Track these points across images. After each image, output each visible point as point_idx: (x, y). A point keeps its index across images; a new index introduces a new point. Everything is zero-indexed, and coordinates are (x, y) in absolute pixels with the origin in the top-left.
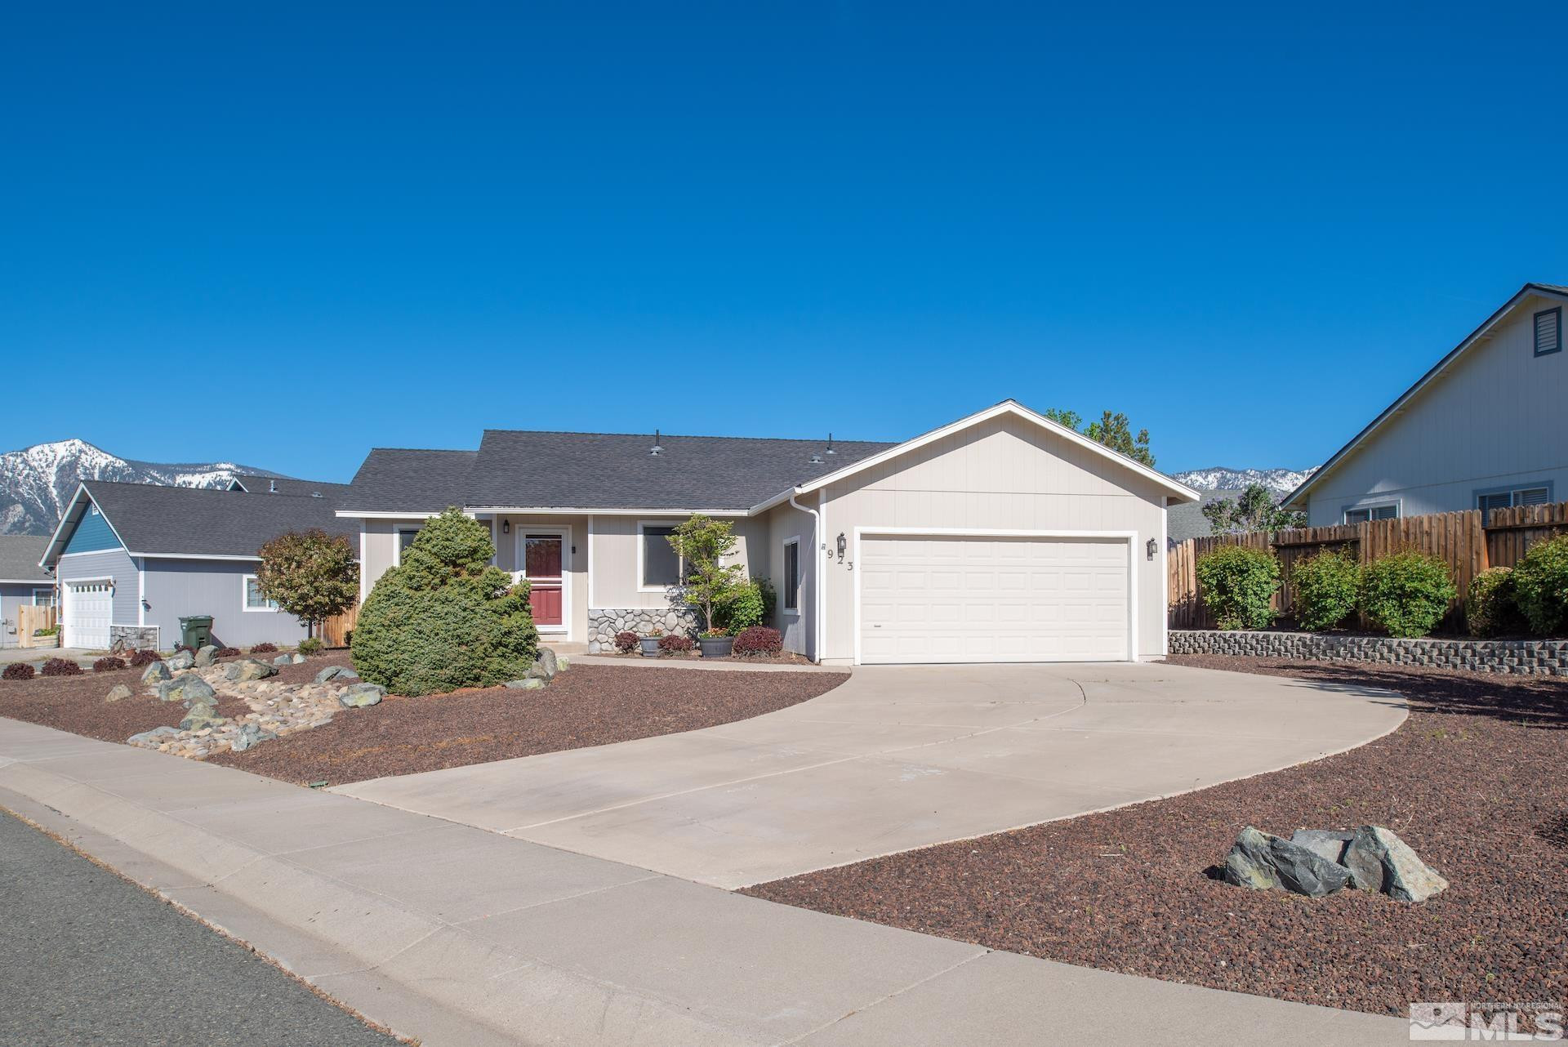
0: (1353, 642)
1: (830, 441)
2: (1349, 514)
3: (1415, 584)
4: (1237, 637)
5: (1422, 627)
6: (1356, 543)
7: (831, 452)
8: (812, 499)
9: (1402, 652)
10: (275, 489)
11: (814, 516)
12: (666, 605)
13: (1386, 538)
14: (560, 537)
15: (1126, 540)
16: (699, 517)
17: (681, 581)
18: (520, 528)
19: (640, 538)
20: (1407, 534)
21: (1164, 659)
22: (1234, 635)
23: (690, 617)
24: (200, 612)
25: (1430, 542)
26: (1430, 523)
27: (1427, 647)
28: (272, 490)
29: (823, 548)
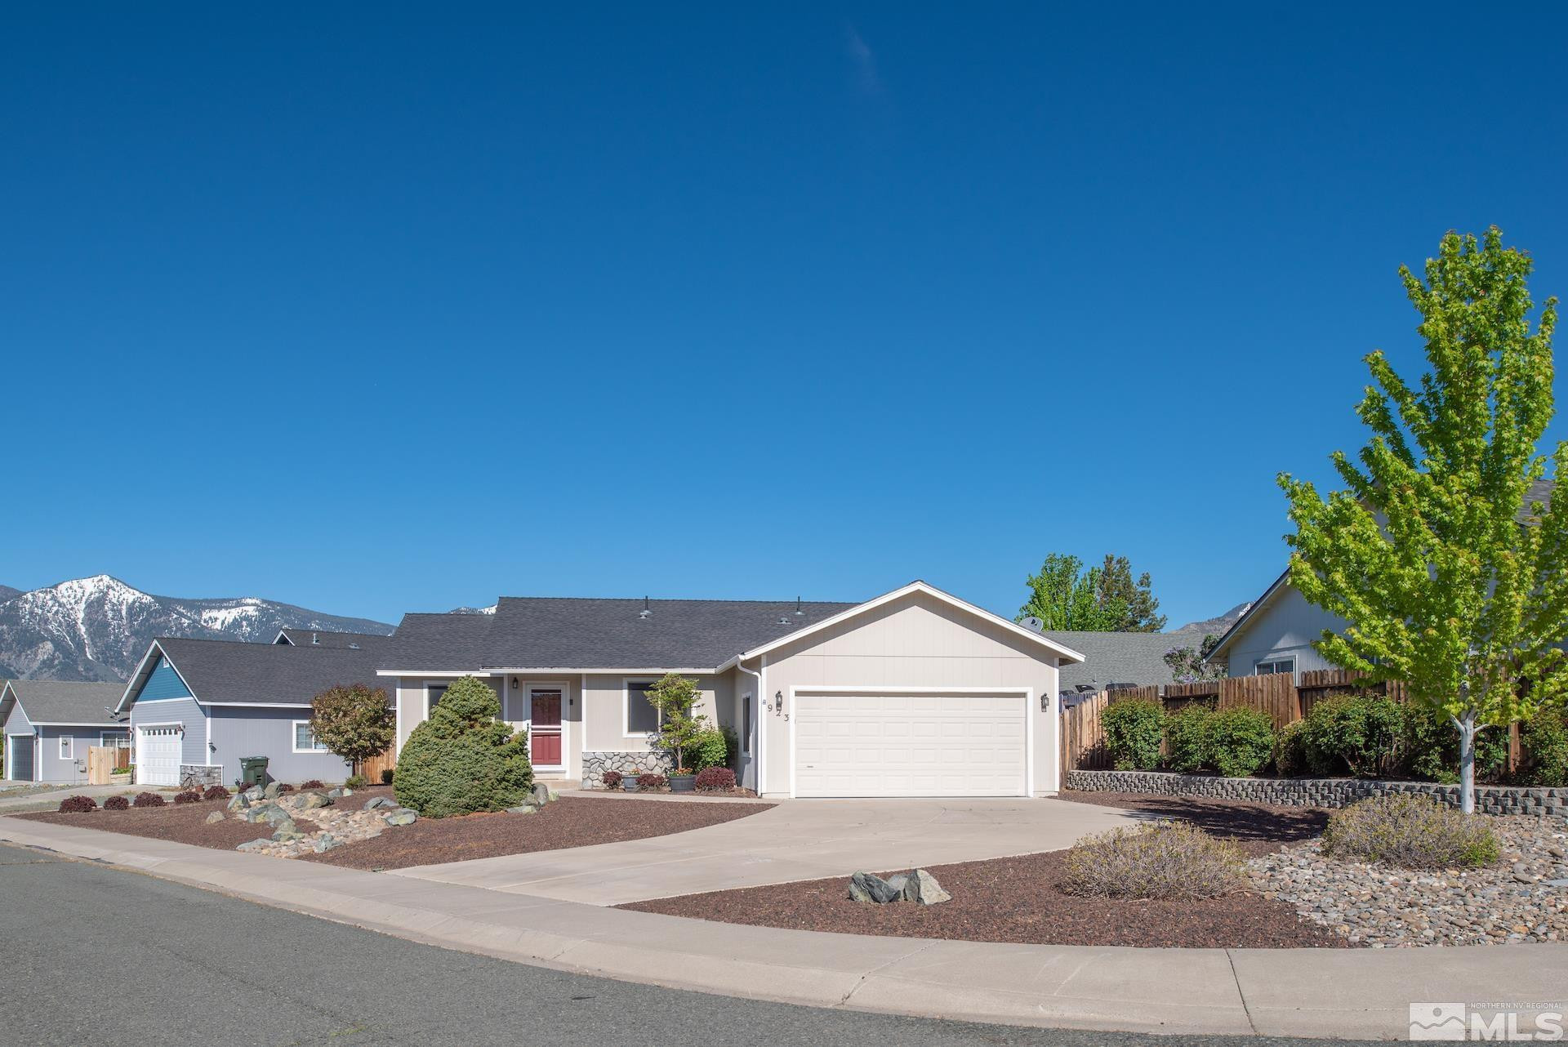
1: (799, 602)
2: (1259, 667)
3: (1241, 733)
5: (1247, 769)
6: (1216, 697)
7: (799, 613)
8: (755, 663)
9: (1230, 789)
10: (316, 641)
11: (757, 678)
12: (647, 749)
13: (1235, 694)
14: (560, 691)
15: (1023, 695)
16: (671, 676)
17: (660, 729)
18: (526, 684)
19: (625, 692)
20: (1248, 690)
21: (1057, 794)
23: (667, 759)
24: (259, 755)
25: (1263, 698)
26: (1262, 682)
27: (1246, 784)
28: (314, 643)
29: (764, 703)
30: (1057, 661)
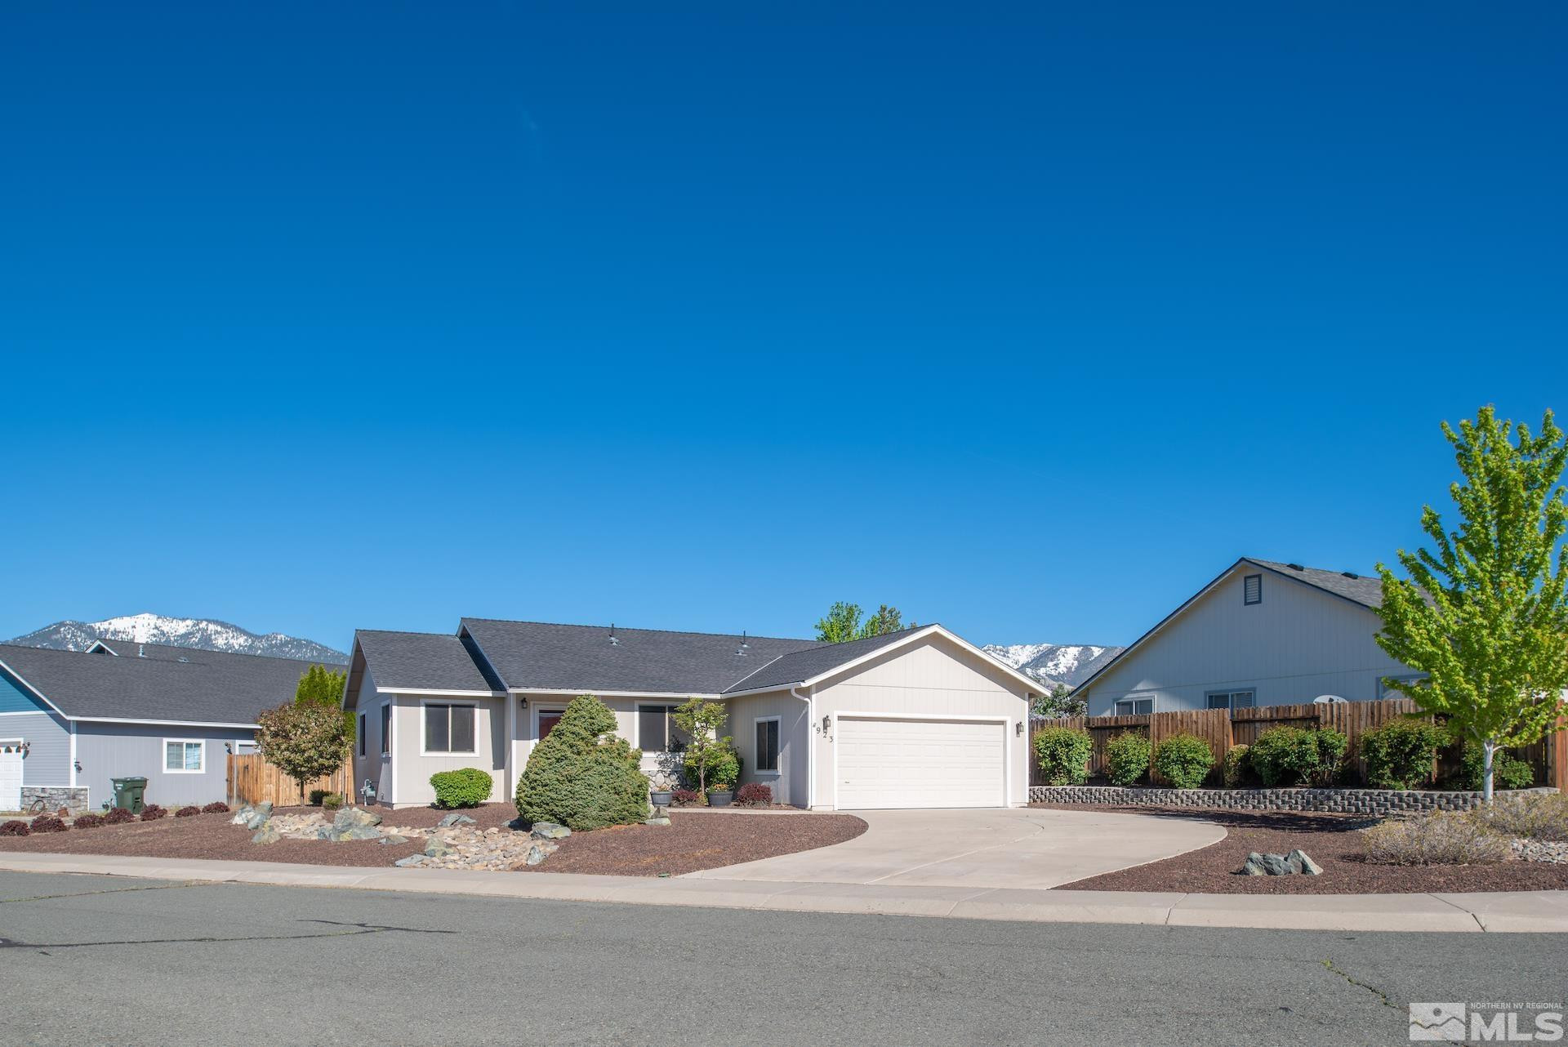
0: (1152, 792)
1: (744, 636)
2: (1118, 704)
3: (1192, 755)
4: (1067, 791)
5: (1195, 782)
6: (1146, 727)
7: (745, 646)
9: (1185, 798)
10: (143, 654)
11: (807, 703)
13: (1168, 724)
15: (1002, 723)
16: (697, 700)
17: (667, 749)
18: (534, 704)
19: (637, 714)
21: (1026, 805)
22: (1066, 789)
23: (674, 777)
24: (135, 774)
25: (1197, 728)
26: (1197, 715)
27: (1201, 794)
28: (141, 655)
29: (814, 726)
30: (1027, 695)
